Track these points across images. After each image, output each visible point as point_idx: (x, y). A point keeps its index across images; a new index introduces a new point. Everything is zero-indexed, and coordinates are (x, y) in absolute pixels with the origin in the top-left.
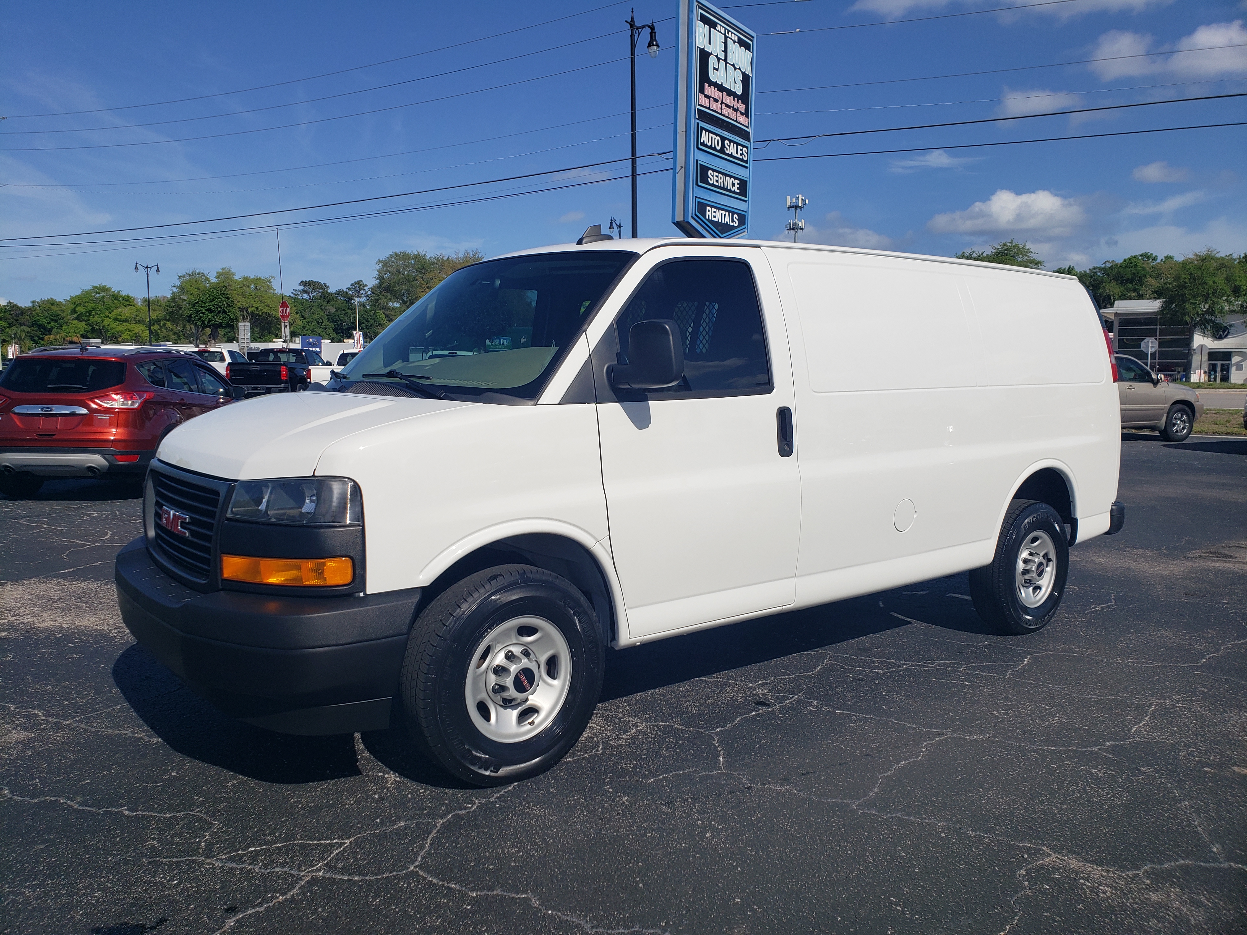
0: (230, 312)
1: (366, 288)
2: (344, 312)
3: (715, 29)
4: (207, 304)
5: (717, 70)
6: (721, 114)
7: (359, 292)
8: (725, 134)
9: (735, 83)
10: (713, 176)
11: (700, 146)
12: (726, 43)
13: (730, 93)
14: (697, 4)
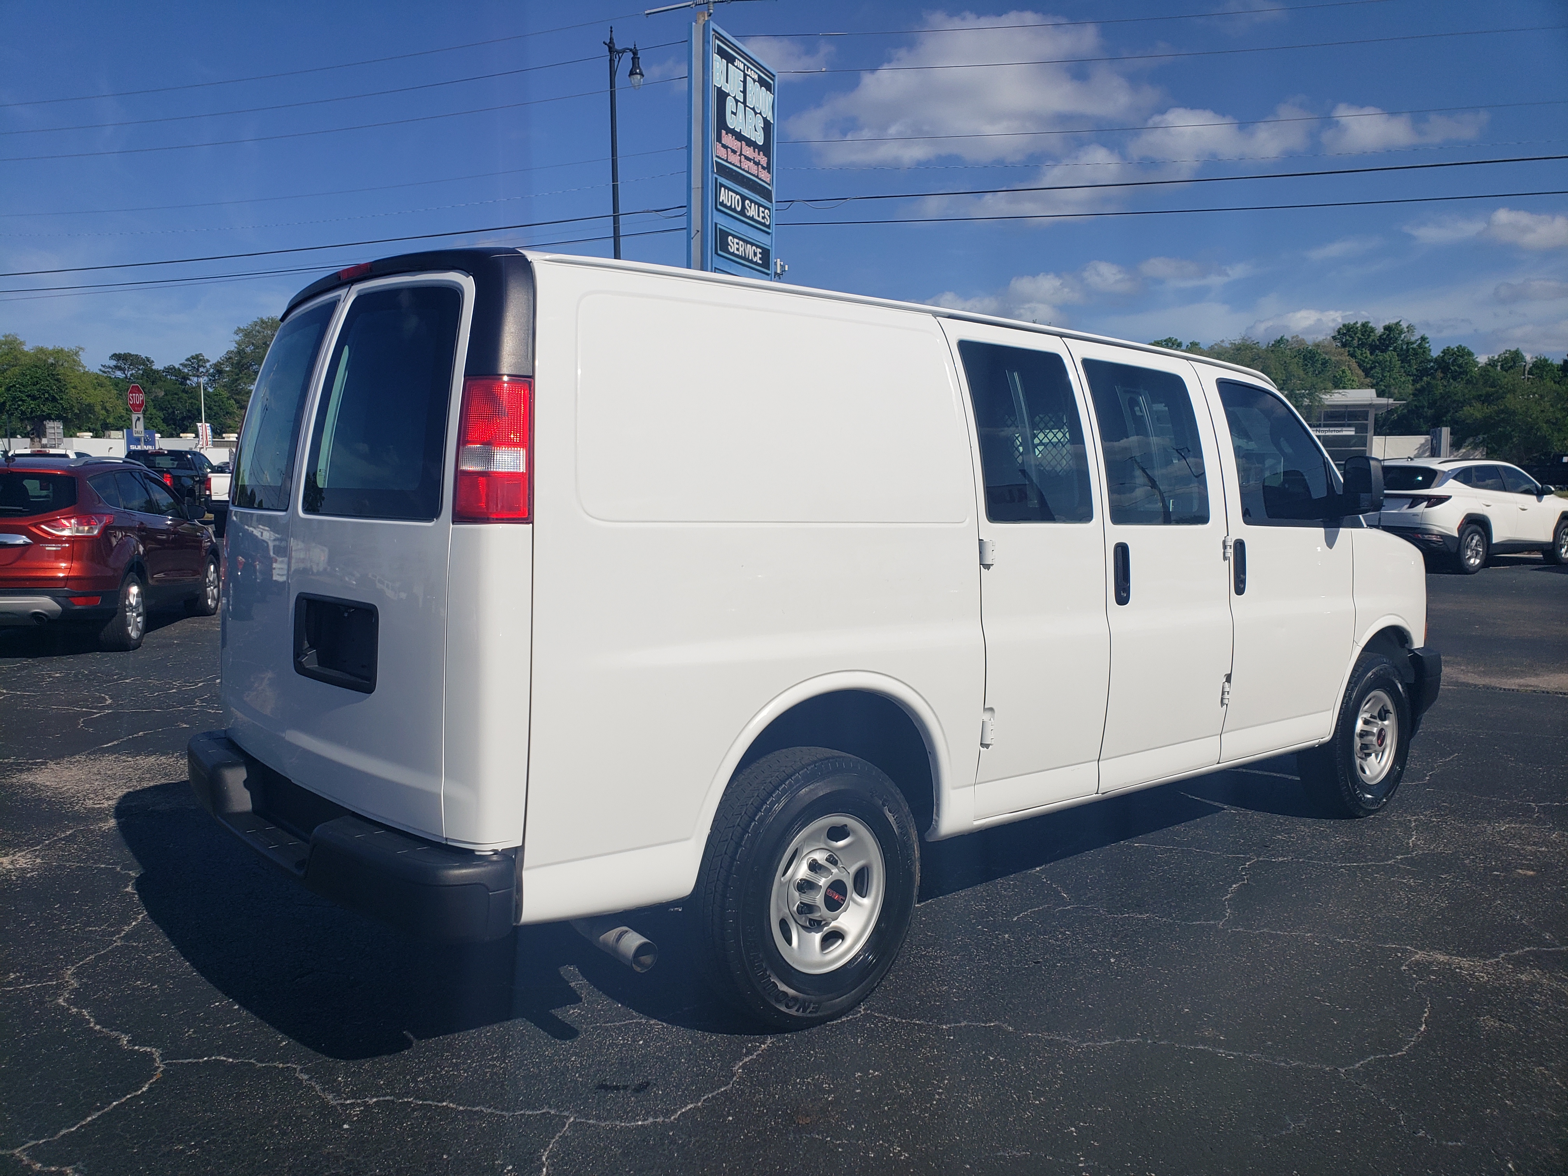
0: (62, 399)
1: (208, 365)
2: (177, 396)
3: (734, 65)
4: (29, 389)
5: (735, 114)
6: (740, 168)
7: (198, 370)
8: (746, 192)
9: (756, 130)
10: (733, 243)
11: (719, 207)
12: (745, 82)
13: (750, 143)
14: (714, 33)
